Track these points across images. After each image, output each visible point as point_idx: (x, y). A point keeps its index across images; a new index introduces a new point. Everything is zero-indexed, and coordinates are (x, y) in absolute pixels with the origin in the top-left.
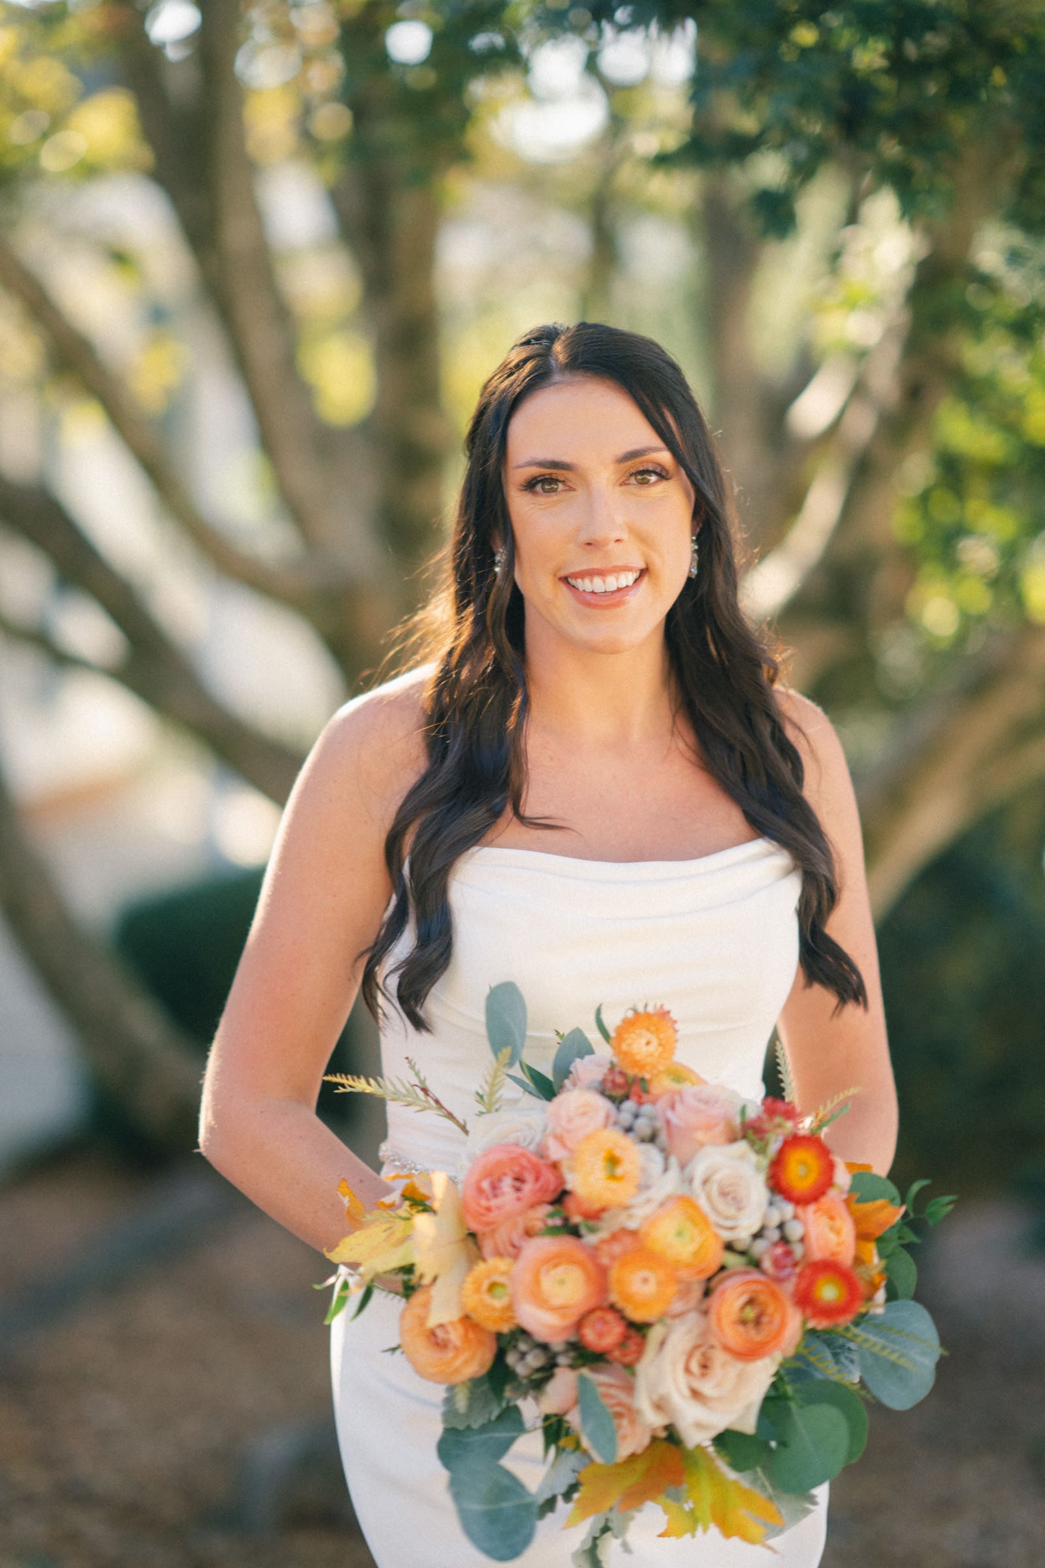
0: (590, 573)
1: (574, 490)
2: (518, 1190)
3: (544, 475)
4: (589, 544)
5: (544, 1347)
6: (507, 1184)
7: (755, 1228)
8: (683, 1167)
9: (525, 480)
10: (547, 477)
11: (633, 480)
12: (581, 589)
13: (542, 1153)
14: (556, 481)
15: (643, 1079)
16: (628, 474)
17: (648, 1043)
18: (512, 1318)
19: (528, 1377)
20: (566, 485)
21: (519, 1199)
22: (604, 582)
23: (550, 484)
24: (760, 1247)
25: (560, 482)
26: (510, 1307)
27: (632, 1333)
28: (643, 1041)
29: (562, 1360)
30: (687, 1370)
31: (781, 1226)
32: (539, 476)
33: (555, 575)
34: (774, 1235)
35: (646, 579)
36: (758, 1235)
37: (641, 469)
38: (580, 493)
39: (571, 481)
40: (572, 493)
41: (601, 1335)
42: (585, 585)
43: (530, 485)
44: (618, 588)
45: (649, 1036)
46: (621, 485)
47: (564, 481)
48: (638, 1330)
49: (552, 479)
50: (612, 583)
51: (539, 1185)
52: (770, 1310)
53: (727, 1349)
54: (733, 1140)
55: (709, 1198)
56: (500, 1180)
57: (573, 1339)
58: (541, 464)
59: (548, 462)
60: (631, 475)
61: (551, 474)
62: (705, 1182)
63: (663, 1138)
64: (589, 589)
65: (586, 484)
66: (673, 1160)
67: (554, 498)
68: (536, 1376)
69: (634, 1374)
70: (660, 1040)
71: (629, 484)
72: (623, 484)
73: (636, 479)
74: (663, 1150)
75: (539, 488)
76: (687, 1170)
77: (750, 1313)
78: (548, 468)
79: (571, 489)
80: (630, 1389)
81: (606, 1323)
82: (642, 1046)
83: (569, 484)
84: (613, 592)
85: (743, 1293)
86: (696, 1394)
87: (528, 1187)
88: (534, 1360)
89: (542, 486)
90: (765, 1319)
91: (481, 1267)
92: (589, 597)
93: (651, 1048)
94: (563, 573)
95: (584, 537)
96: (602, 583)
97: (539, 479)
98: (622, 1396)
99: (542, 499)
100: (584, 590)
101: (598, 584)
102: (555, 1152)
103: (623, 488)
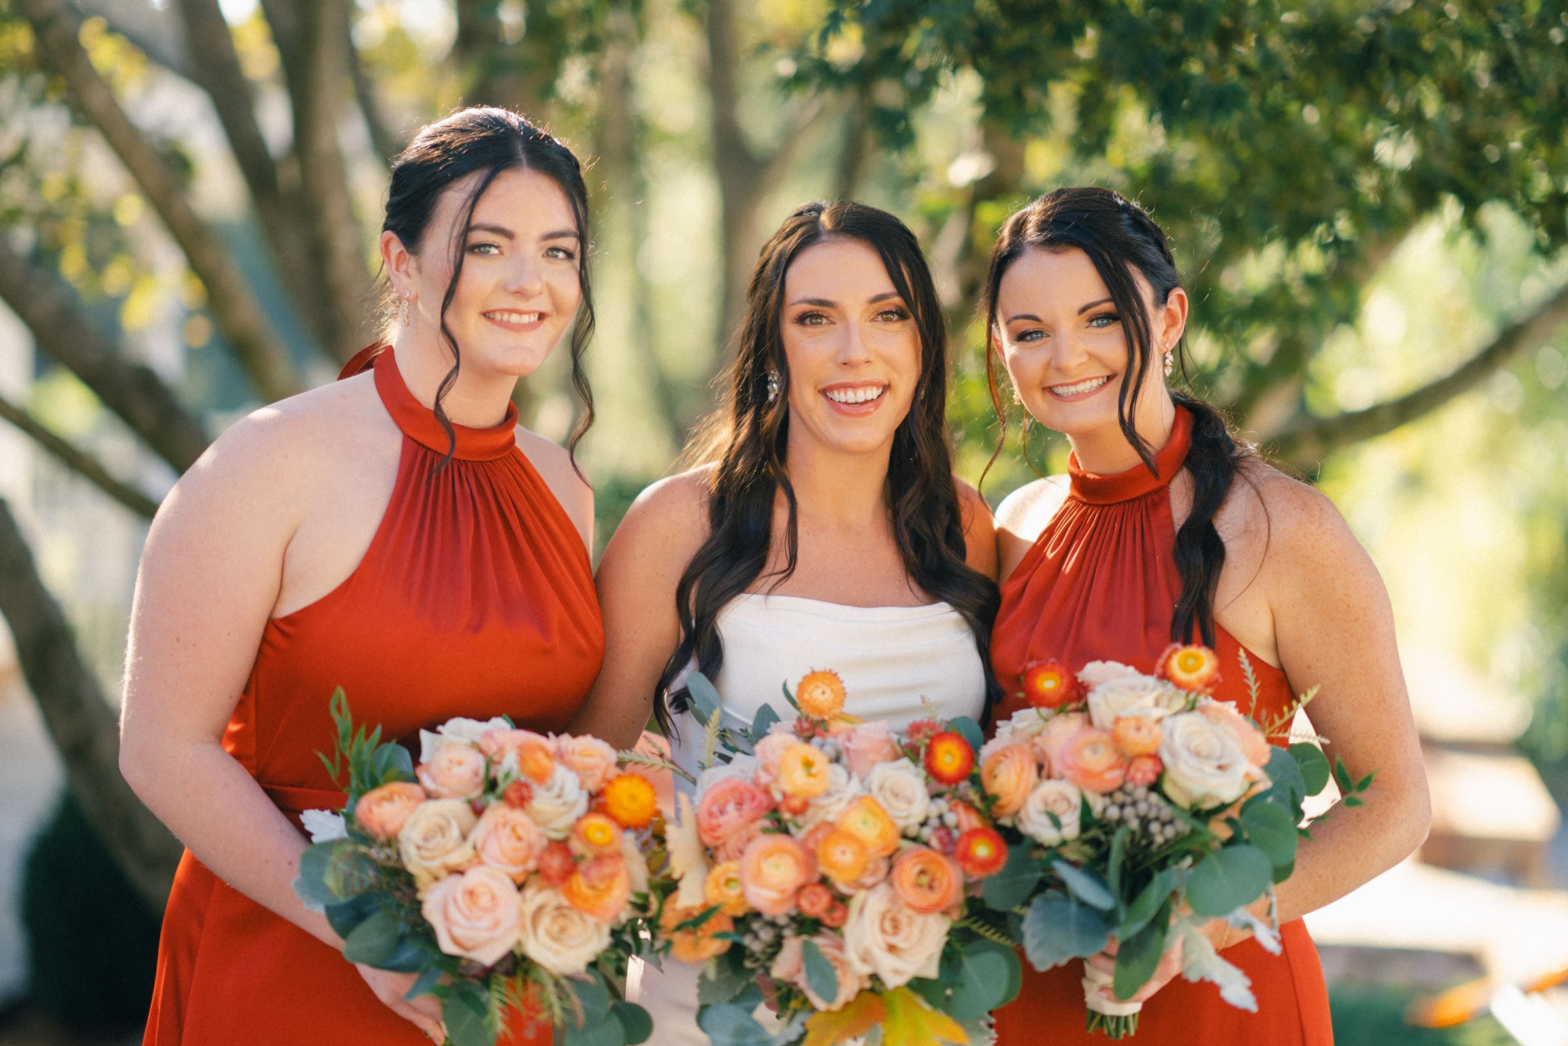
0: (845, 386)
1: (835, 323)
2: (739, 810)
3: (812, 311)
4: (845, 364)
5: (772, 924)
6: (731, 808)
7: (921, 818)
8: (862, 781)
9: (798, 314)
10: (815, 313)
11: (880, 318)
12: (837, 401)
13: (756, 783)
14: (821, 316)
15: (823, 721)
16: (876, 313)
17: (823, 693)
18: (745, 902)
19: (763, 952)
20: (829, 320)
21: (741, 816)
22: (855, 395)
23: (817, 318)
24: (926, 832)
25: (825, 317)
26: (742, 895)
27: (837, 903)
28: (820, 691)
29: (787, 932)
30: (883, 931)
31: (941, 817)
32: (809, 312)
33: (815, 388)
34: (934, 822)
35: (888, 394)
36: (923, 824)
37: (887, 310)
38: (839, 326)
39: (833, 317)
40: (834, 326)
41: (813, 904)
42: (839, 396)
43: (802, 319)
44: (866, 400)
45: (824, 687)
46: (870, 321)
47: (827, 317)
48: (841, 901)
49: (819, 315)
50: (861, 395)
51: (755, 804)
52: (939, 875)
53: (910, 906)
54: (896, 757)
55: (885, 798)
56: (724, 806)
57: (794, 913)
58: (810, 302)
59: (814, 300)
60: (878, 314)
61: (818, 311)
62: (881, 788)
63: (844, 759)
64: (843, 400)
65: (844, 317)
66: (854, 775)
67: (818, 329)
68: (769, 950)
69: (842, 936)
70: (832, 690)
71: (876, 321)
72: (873, 320)
73: (882, 317)
74: (846, 767)
75: (808, 321)
76: (866, 784)
77: (925, 880)
78: (816, 305)
79: (833, 323)
80: (840, 948)
81: (815, 894)
82: (820, 696)
83: (831, 319)
84: (862, 403)
85: (916, 864)
86: (892, 948)
87: (747, 807)
88: (766, 935)
89: (810, 320)
90: (936, 884)
91: (718, 870)
92: (844, 407)
93: (826, 696)
94: (820, 387)
95: (841, 359)
96: (853, 395)
97: (809, 314)
98: (835, 952)
99: (810, 330)
100: (839, 402)
101: (851, 396)
102: (764, 778)
103: (873, 323)
